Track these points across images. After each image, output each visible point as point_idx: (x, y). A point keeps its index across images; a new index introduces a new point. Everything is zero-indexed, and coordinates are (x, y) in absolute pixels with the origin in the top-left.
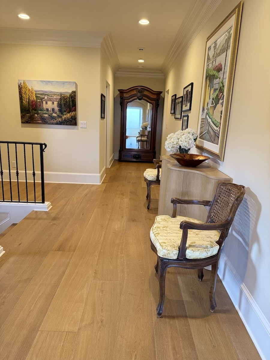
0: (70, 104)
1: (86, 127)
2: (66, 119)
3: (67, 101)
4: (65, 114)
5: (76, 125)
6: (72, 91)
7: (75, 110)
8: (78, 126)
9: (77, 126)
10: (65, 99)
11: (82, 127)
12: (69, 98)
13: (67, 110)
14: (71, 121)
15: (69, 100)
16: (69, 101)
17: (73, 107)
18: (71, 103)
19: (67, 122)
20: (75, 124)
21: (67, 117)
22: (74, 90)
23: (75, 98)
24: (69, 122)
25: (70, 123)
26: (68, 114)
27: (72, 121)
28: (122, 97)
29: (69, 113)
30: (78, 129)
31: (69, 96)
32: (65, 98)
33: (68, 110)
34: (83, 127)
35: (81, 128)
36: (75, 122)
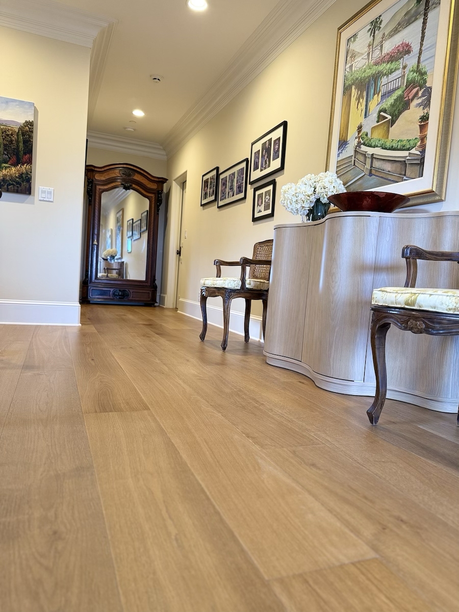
0: (18, 146)
1: (52, 200)
2: (8, 178)
3: (12, 141)
4: (6, 168)
5: (30, 193)
6: (26, 122)
7: (30, 161)
8: (34, 196)
9: (30, 197)
10: (8, 135)
11: (42, 199)
12: (18, 135)
13: (10, 158)
14: (18, 183)
15: (18, 138)
16: (18, 141)
17: (25, 154)
18: (21, 145)
19: (10, 184)
20: (28, 191)
21: (9, 174)
22: (31, 119)
23: (31, 137)
24: (12, 184)
25: (16, 188)
26: (13, 169)
27: (20, 184)
28: (93, 180)
29: (15, 165)
30: (33, 203)
31: (17, 131)
32: (8, 133)
33: (14, 159)
34: (45, 199)
35: (40, 200)
36: (28, 186)
